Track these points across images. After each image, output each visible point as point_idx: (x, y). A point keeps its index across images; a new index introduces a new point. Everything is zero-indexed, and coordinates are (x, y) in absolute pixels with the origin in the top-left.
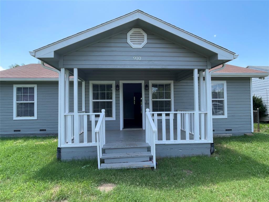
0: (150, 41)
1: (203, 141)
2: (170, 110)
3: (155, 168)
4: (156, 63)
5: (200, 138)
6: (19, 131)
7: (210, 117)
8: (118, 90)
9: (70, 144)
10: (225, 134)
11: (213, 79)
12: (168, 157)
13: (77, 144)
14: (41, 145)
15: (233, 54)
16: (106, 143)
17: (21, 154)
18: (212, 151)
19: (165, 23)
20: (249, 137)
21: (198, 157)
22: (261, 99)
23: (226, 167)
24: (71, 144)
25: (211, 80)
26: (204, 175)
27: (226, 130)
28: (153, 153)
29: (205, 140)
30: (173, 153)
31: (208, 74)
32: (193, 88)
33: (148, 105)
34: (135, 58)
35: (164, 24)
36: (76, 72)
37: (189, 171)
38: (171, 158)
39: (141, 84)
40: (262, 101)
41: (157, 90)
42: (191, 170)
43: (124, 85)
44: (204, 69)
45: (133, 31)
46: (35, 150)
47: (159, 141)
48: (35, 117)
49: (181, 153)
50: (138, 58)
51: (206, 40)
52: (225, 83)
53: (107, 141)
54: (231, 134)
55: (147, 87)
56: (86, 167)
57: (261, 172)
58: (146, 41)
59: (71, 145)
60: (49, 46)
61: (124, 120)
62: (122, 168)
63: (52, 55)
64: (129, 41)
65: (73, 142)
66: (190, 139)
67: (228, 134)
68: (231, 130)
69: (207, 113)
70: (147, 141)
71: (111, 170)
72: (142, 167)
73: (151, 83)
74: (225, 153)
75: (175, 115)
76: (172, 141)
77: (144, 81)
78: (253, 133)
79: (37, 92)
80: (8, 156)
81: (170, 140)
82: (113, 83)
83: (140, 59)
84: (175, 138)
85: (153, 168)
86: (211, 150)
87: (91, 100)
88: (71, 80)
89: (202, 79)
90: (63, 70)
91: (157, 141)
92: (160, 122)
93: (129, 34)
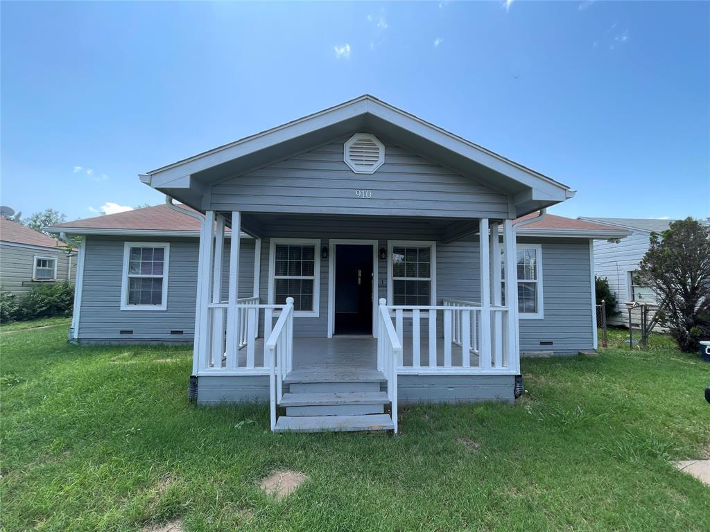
0: (391, 160)
1: (499, 370)
2: (427, 303)
3: (396, 431)
4: (401, 204)
5: (493, 364)
6: (131, 332)
7: (514, 315)
8: (326, 257)
9: (217, 369)
10: (540, 352)
11: (521, 240)
12: (423, 403)
13: (232, 370)
14: (163, 367)
15: (564, 188)
16: (293, 370)
17: (116, 387)
18: (518, 392)
19: (422, 122)
20: (590, 359)
21: (489, 405)
22: (605, 281)
23: (552, 434)
24: (219, 368)
25: (517, 243)
26: (506, 454)
27: (542, 343)
28: (393, 396)
29: (503, 368)
30: (436, 396)
31: (511, 229)
32: (479, 258)
33: (385, 288)
34: (358, 194)
35: (419, 124)
36: (236, 219)
37: (471, 442)
38: (430, 407)
39: (371, 247)
40: (607, 285)
41: (403, 260)
42: (475, 440)
43: (338, 247)
44: (501, 219)
45: (357, 139)
46: (149, 378)
47: (405, 368)
48: (163, 307)
49: (451, 395)
50: (365, 194)
51: (506, 159)
52: (538, 248)
53: (296, 364)
54: (552, 353)
55: (383, 252)
56: (245, 424)
57: (635, 451)
58: (382, 159)
59: (220, 371)
60: (180, 164)
61: (336, 314)
62: (322, 430)
63: (186, 184)
64: (347, 158)
65: (223, 365)
66: (471, 366)
67: (546, 352)
68: (551, 343)
69: (507, 311)
70: (380, 368)
71: (298, 434)
72: (366, 429)
73: (391, 244)
74: (545, 396)
75: (440, 314)
76: (433, 369)
77: (377, 241)
78: (595, 351)
79: (170, 256)
80: (88, 390)
81: (428, 365)
82: (317, 243)
83: (369, 195)
84: (440, 363)
85: (391, 432)
86: (515, 390)
87: (272, 277)
88: (226, 235)
89: (496, 239)
90: (210, 215)
91: (402, 367)
92: (408, 323)
93: (348, 145)
